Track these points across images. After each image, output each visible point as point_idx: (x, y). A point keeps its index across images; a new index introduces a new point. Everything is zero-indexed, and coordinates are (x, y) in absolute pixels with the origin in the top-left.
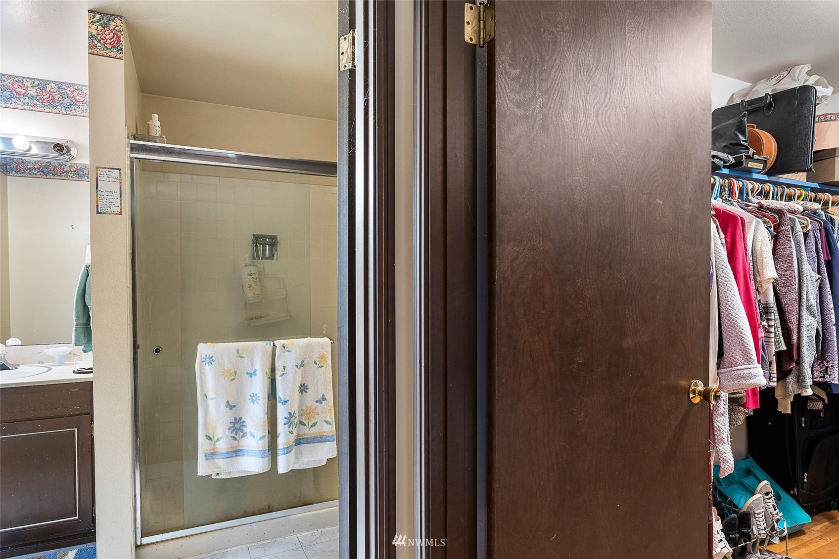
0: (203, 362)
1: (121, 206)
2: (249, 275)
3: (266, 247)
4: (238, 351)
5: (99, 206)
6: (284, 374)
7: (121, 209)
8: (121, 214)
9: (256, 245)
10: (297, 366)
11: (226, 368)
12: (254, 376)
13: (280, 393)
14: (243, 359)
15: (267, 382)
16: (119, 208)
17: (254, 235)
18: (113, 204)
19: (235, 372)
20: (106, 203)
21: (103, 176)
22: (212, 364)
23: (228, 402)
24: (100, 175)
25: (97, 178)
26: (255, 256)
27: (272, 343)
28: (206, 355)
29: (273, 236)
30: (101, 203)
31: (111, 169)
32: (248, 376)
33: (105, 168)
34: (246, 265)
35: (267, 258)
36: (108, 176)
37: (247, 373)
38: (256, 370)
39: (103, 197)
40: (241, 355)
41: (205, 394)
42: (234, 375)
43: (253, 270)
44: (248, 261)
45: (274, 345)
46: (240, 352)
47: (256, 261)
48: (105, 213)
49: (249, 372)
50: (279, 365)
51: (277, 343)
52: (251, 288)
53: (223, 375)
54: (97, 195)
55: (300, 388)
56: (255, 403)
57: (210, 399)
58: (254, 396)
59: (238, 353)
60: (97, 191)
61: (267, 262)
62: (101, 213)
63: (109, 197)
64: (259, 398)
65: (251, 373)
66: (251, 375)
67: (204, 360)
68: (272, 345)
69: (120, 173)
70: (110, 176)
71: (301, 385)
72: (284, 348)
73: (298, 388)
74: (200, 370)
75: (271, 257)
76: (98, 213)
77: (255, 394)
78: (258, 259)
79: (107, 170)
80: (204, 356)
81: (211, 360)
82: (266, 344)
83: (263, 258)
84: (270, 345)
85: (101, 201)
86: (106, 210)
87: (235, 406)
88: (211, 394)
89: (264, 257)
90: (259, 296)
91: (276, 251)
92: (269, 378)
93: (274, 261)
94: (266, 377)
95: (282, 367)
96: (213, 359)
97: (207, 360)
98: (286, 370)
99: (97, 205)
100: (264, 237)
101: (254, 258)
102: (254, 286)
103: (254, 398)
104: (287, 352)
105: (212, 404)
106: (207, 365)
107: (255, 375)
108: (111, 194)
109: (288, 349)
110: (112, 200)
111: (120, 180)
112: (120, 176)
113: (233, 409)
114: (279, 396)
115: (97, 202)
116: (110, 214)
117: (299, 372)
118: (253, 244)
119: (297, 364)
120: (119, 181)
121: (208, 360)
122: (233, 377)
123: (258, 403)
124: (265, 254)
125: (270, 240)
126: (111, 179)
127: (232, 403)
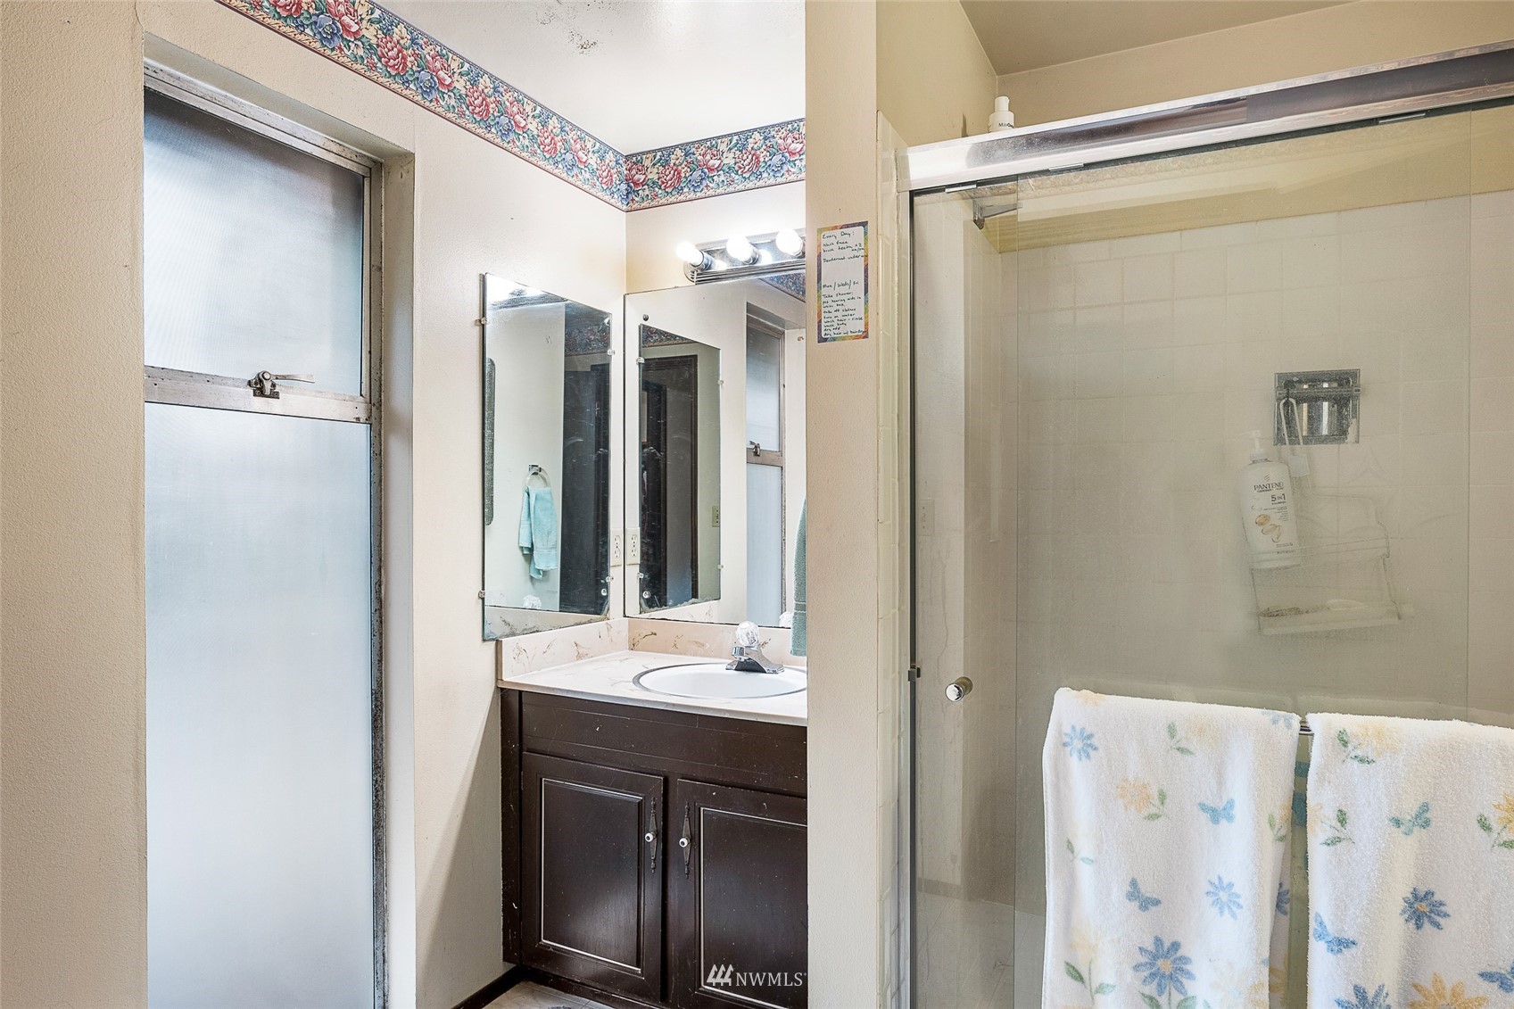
0: (1065, 745)
1: (866, 317)
2: (1264, 488)
3: (1320, 408)
4: (1172, 731)
5: (823, 324)
6: (1339, 840)
7: (866, 325)
8: (866, 337)
9: (1287, 404)
10: (1397, 823)
11: (1131, 778)
12: (1223, 822)
13: (1321, 903)
14: (1188, 758)
15: (1273, 852)
16: (863, 321)
17: (1280, 376)
18: (850, 312)
19: (1163, 797)
20: (836, 314)
21: (831, 247)
22: (1088, 756)
23: (1134, 883)
24: (826, 248)
25: (819, 256)
26: (1286, 431)
27: (1296, 720)
28: (1073, 728)
29: (1347, 372)
30: (827, 315)
31: (847, 226)
32: (1204, 818)
33: (836, 228)
34: (1254, 462)
35: (1325, 440)
36: (841, 246)
37: (1203, 807)
38: (1231, 803)
39: (829, 299)
40: (1183, 744)
41: (1069, 842)
42: (1157, 803)
43: (1275, 473)
44: (1258, 450)
45: (1304, 728)
46: (1180, 733)
47: (1286, 448)
48: (834, 339)
49: (1210, 803)
50: (1320, 800)
51: (1314, 720)
52: (1268, 527)
53: (1122, 796)
54: (819, 297)
55: (1411, 905)
56: (1226, 911)
57: (1083, 860)
58: (1223, 889)
59: (1173, 737)
60: (819, 289)
61: (1323, 452)
62: (825, 340)
63: (842, 297)
64: (1241, 901)
65: (1214, 810)
66: (1217, 814)
67: (1067, 739)
68: (1296, 725)
69: (866, 233)
70: (845, 245)
71: (1415, 893)
72: (1345, 744)
73: (1402, 905)
74: (1056, 768)
75: (1340, 433)
76: (822, 340)
77: (1226, 882)
78: (1292, 442)
79: (838, 232)
80: (1067, 729)
81: (1088, 745)
82: (1275, 722)
83: (1307, 441)
84: (1289, 726)
85: (827, 310)
86: (836, 331)
87: (1157, 902)
88: (1085, 847)
89: (1313, 435)
90: (1289, 548)
91: (1355, 414)
92: (1281, 839)
93: (1348, 446)
94: (1269, 836)
95: (1331, 814)
96: (1095, 741)
97: (1075, 741)
98: (1348, 826)
99: (820, 322)
100: (1314, 379)
101: (1279, 440)
102: (1275, 519)
103: (1223, 896)
104: (1356, 763)
105: (1086, 875)
106: (1075, 756)
107: (1230, 818)
108: (844, 289)
109: (1359, 753)
110: (848, 304)
111: (866, 250)
112: (866, 239)
113: (1153, 909)
114: (1318, 915)
115: (819, 315)
116: (844, 339)
117: (1407, 847)
118: (1279, 400)
119: (1397, 815)
120: (862, 253)
121: (1078, 744)
122: (1153, 810)
123: (1234, 915)
124: (1318, 428)
125: (1335, 385)
126: (848, 253)
127: (1147, 890)
